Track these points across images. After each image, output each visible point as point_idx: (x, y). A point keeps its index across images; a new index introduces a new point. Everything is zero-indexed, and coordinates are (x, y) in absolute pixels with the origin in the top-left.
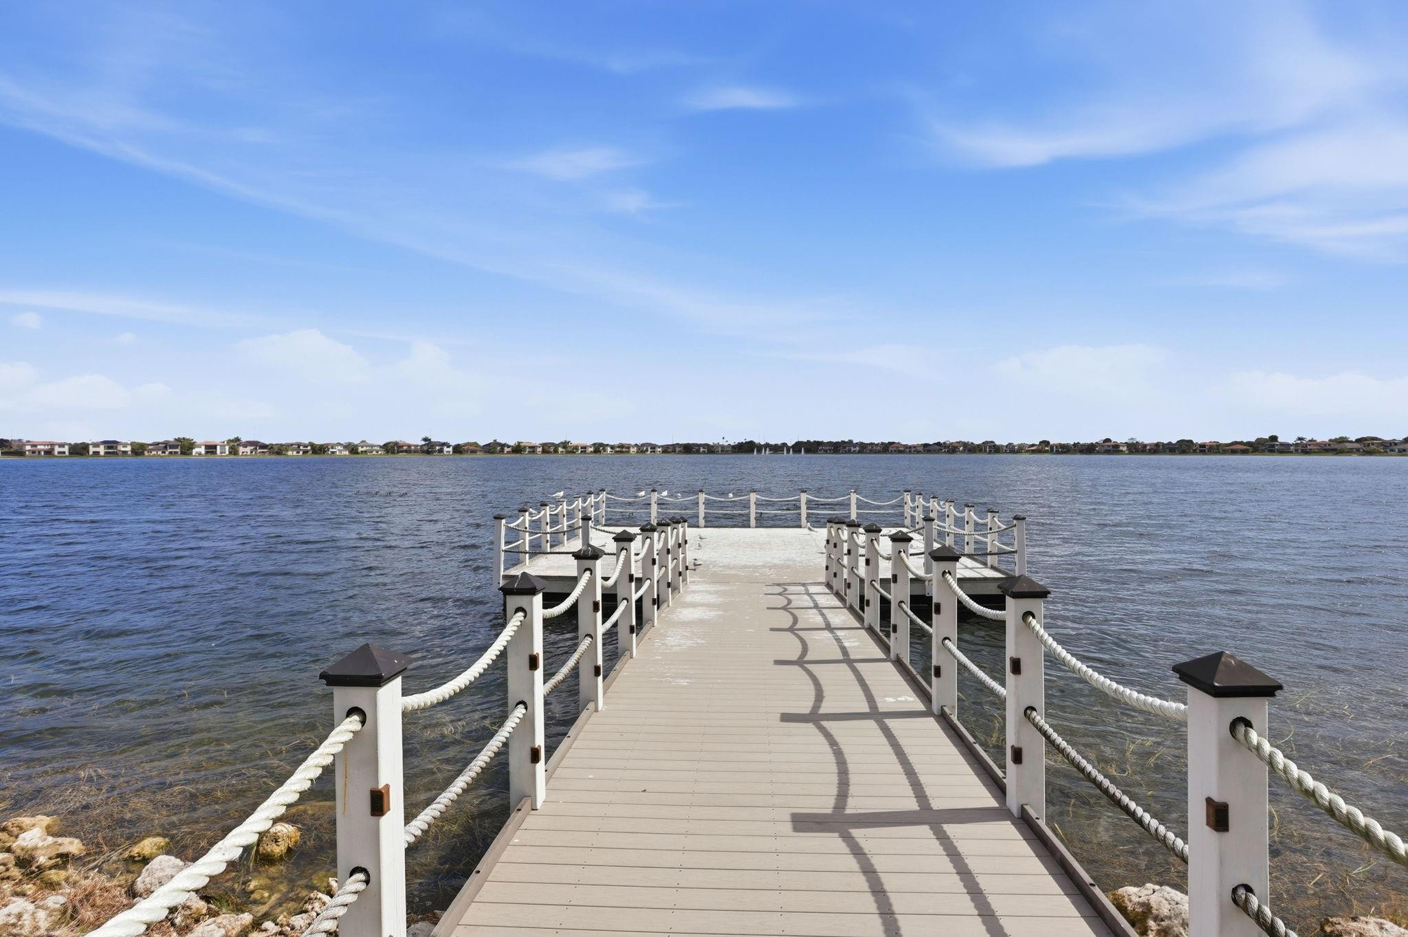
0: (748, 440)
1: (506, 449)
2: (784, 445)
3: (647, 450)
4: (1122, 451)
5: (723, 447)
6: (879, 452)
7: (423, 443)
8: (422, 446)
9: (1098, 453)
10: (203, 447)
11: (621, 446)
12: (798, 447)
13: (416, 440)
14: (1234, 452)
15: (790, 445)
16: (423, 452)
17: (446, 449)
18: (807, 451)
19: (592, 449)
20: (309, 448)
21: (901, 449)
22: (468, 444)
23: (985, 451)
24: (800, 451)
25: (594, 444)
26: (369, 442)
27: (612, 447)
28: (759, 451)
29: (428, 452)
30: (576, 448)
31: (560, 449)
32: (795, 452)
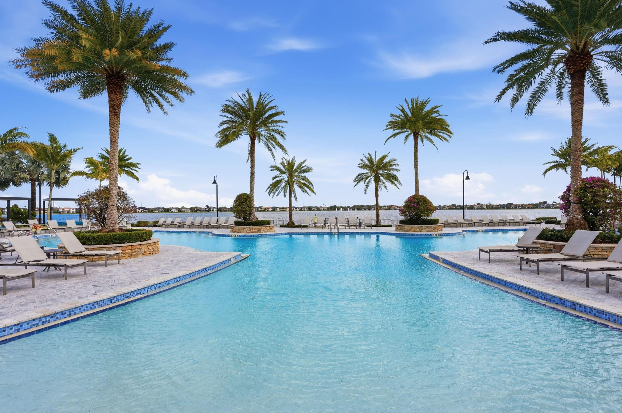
0: (334, 205)
2: (348, 207)
4: (484, 208)
5: (324, 208)
6: (386, 210)
7: (206, 207)
8: (205, 208)
9: (474, 209)
11: (283, 208)
12: (354, 208)
13: (203, 206)
14: (528, 208)
15: (351, 207)
16: (206, 211)
17: (215, 210)
18: (358, 209)
19: (272, 209)
20: (163, 209)
21: (395, 208)
22: (223, 208)
25: (273, 207)
26: (185, 207)
27: (280, 208)
28: (338, 209)
29: (208, 211)
30: (266, 209)
31: (259, 209)
32: (353, 210)
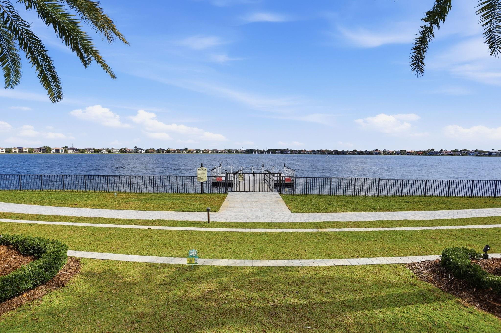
0: (251, 148)
1: (165, 151)
2: (264, 150)
3: (215, 152)
4: (381, 154)
5: (242, 151)
6: (297, 153)
7: (135, 149)
8: (134, 150)
9: (373, 154)
10: (55, 150)
11: (206, 151)
12: (269, 151)
13: (132, 148)
14: (419, 155)
15: (266, 150)
16: (135, 152)
17: (143, 151)
18: (272, 153)
19: (195, 151)
20: (93, 150)
21: (305, 152)
22: (151, 149)
23: (334, 153)
24: (269, 153)
25: (196, 150)
26: (115, 148)
27: (203, 151)
28: (255, 153)
29: (136, 152)
30: (190, 151)
31: (184, 151)
32: (268, 153)
